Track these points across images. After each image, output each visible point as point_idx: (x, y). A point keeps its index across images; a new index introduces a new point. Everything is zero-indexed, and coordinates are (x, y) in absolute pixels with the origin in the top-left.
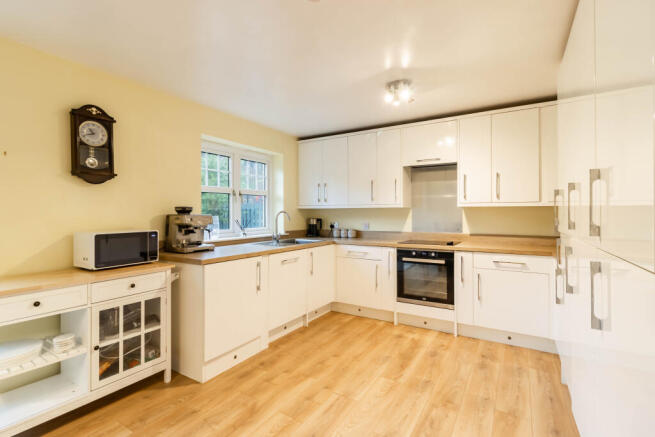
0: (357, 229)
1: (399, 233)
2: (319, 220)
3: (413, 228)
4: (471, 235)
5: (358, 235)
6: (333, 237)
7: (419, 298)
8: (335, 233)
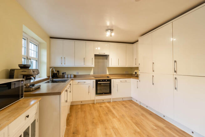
0: (74, 74)
1: (89, 75)
2: (58, 71)
3: (94, 73)
4: (109, 74)
5: (75, 76)
6: (65, 78)
7: (102, 94)
8: (66, 76)
